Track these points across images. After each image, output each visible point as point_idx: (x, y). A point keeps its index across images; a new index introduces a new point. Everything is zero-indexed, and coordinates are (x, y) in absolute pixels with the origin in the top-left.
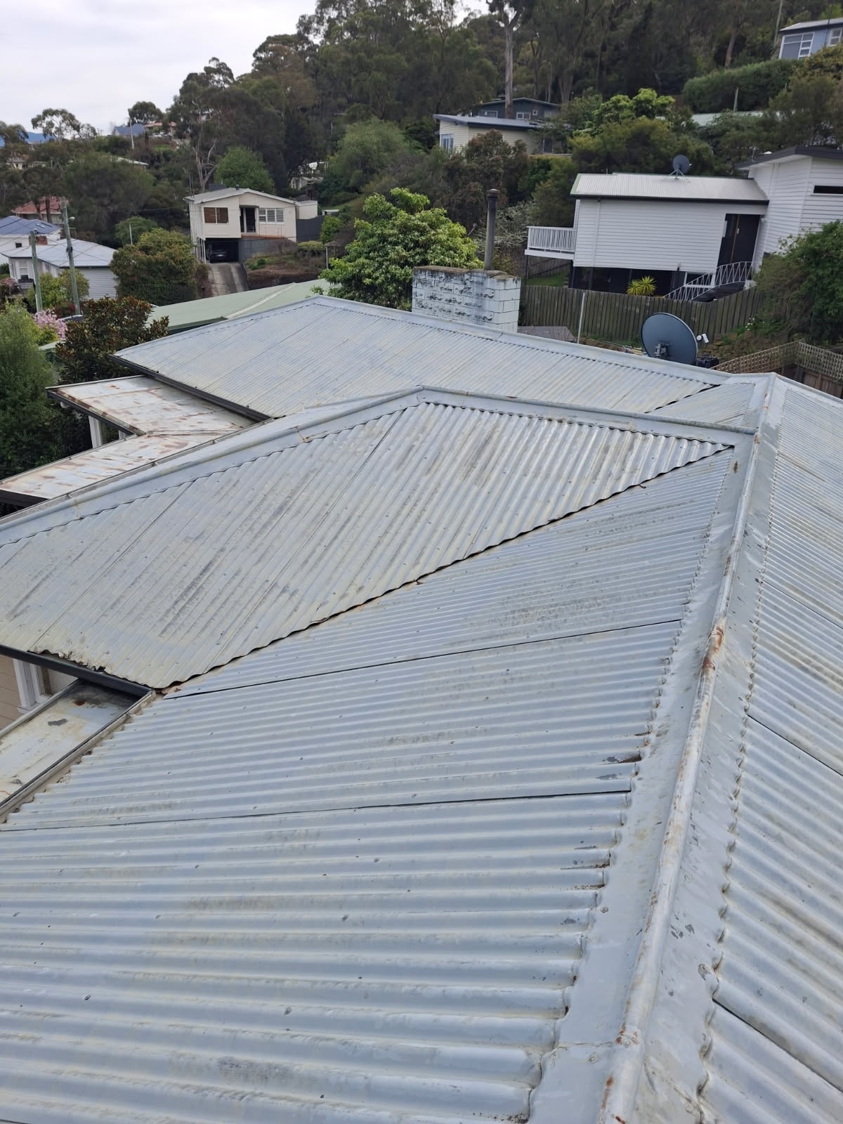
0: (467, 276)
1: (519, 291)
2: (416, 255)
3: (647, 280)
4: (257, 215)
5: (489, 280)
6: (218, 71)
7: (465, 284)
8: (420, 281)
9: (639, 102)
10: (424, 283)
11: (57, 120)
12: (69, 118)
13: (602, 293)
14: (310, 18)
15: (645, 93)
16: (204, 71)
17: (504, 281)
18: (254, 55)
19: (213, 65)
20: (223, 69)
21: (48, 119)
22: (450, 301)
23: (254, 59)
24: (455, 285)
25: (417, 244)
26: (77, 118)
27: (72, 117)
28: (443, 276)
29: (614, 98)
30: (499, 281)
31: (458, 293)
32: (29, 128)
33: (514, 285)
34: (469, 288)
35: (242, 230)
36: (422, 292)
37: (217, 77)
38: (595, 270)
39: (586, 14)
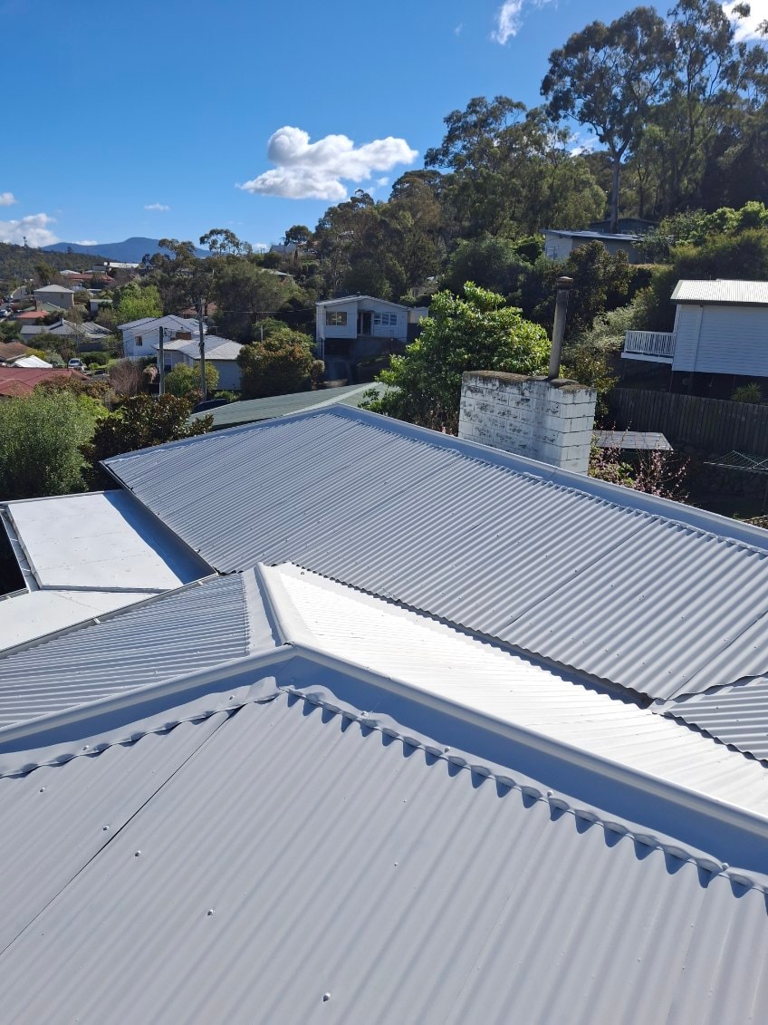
0: (525, 385)
1: (594, 405)
2: (481, 358)
3: (754, 387)
4: (373, 319)
5: (553, 390)
6: (361, 201)
7: (523, 394)
8: (469, 388)
9: (746, 214)
10: (474, 390)
11: (220, 239)
12: (230, 237)
13: (703, 399)
14: (437, 150)
15: (753, 206)
16: (350, 200)
17: (573, 392)
18: (394, 187)
19: (358, 195)
20: (366, 198)
21: (213, 238)
22: (504, 414)
23: (392, 190)
24: (511, 393)
25: (483, 346)
26: (237, 237)
27: (233, 235)
28: (497, 383)
29: (720, 210)
30: (566, 392)
31: (514, 405)
32: (197, 244)
33: (587, 398)
34: (528, 400)
35: (359, 331)
36: (473, 402)
37: (361, 205)
38: (697, 374)
39: (691, 142)
